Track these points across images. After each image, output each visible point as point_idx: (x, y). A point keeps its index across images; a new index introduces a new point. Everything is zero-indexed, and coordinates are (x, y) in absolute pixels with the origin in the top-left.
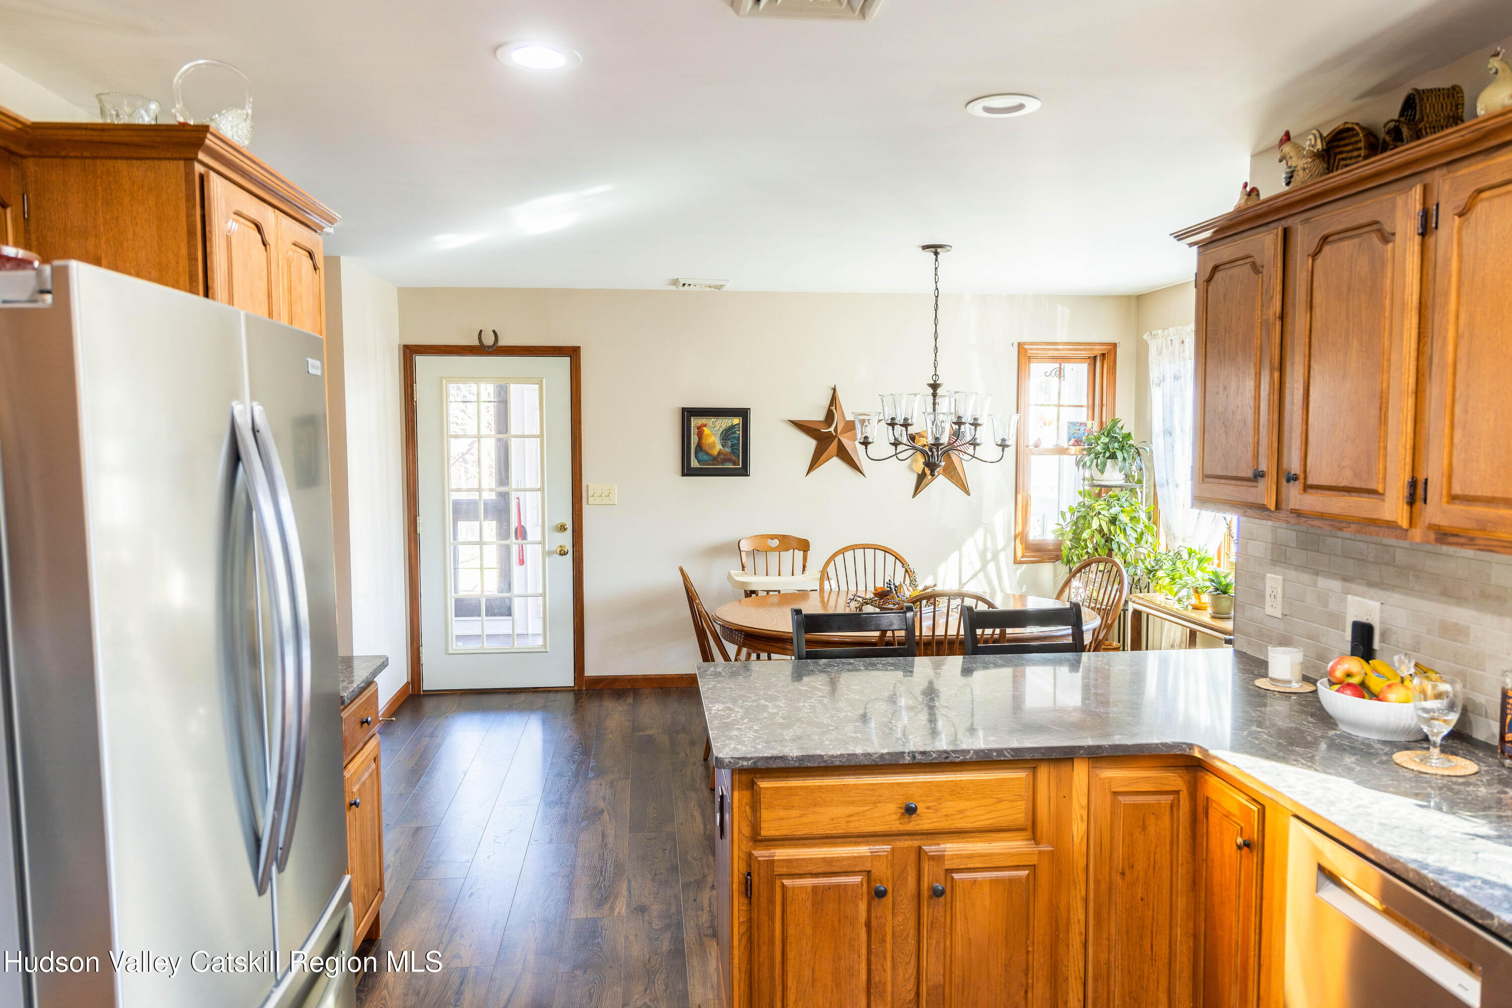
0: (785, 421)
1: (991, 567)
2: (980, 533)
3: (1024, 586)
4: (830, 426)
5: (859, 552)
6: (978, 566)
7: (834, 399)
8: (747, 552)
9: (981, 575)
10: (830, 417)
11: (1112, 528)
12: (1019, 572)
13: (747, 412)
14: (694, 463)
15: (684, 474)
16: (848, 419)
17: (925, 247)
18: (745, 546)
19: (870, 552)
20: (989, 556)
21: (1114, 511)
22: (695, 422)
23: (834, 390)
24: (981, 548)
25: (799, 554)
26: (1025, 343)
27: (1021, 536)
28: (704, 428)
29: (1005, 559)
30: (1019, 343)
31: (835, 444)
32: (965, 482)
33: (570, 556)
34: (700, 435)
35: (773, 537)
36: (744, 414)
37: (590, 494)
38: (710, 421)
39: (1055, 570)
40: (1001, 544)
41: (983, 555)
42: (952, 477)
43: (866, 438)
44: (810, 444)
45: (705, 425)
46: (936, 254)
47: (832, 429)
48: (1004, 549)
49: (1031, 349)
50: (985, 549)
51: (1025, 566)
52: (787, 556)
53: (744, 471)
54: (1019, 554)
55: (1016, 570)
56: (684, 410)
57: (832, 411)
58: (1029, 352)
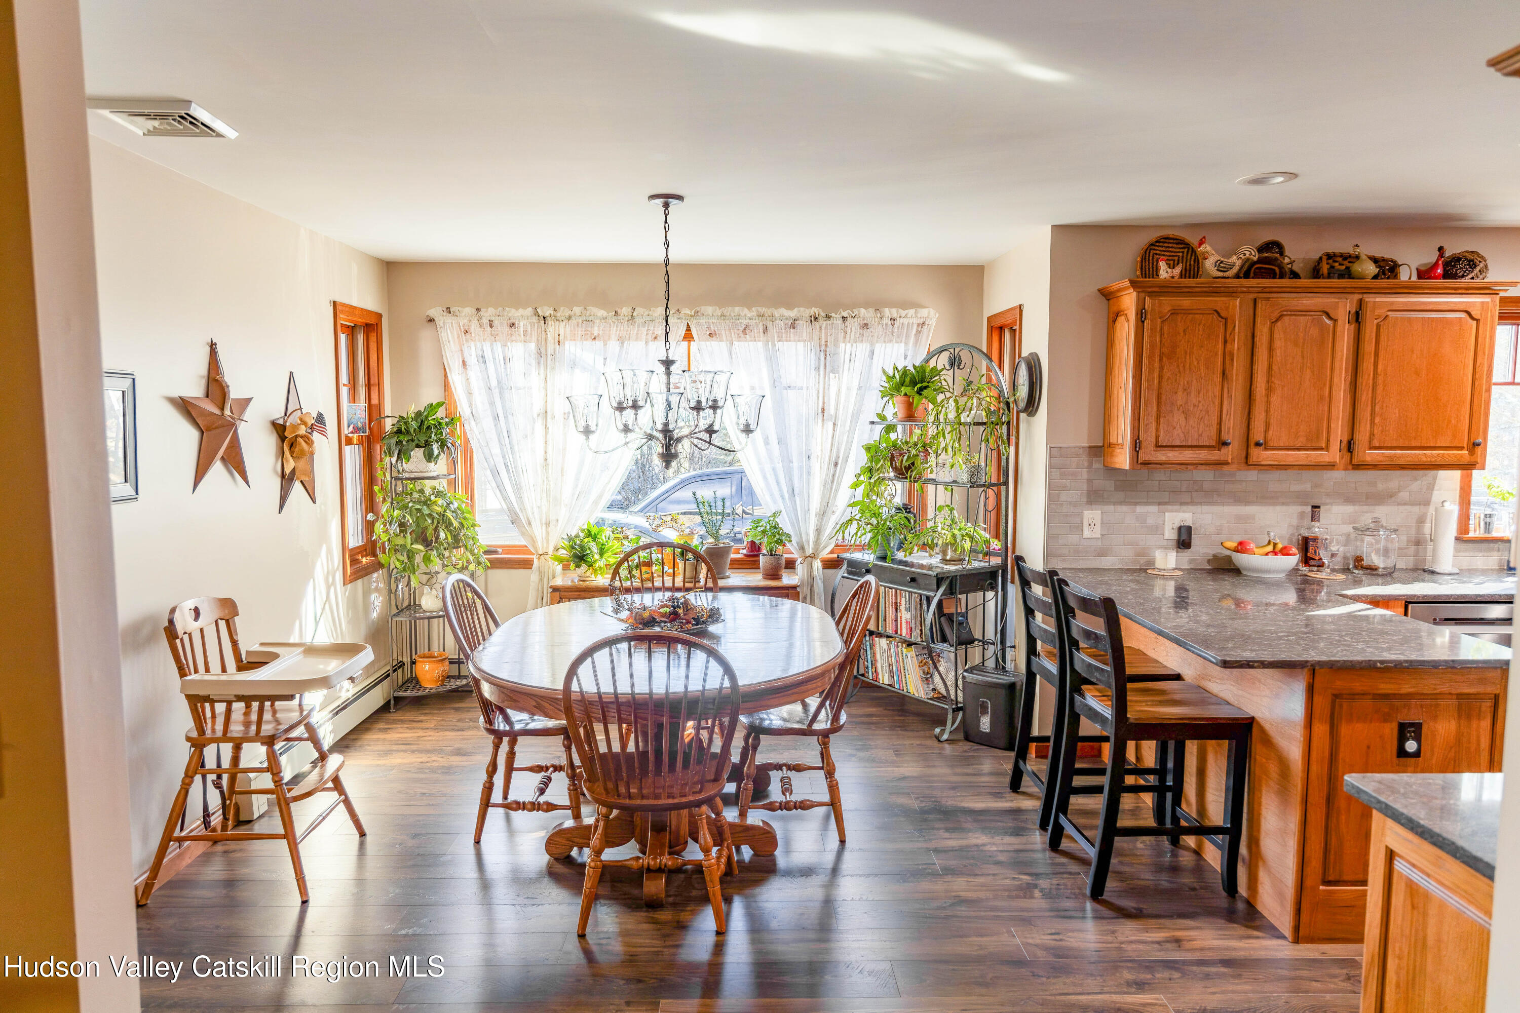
1: (332, 594)
2: (324, 552)
6: (324, 595)
9: (327, 607)
10: (216, 390)
12: (347, 594)
13: (131, 381)
20: (330, 580)
23: (212, 347)
24: (325, 570)
26: (339, 304)
27: (347, 548)
29: (339, 579)
30: (334, 303)
32: (314, 485)
40: (336, 562)
41: (327, 580)
46: (666, 205)
48: (338, 568)
49: (342, 312)
50: (328, 572)
51: (350, 585)
53: (133, 491)
55: (345, 593)
57: (220, 382)
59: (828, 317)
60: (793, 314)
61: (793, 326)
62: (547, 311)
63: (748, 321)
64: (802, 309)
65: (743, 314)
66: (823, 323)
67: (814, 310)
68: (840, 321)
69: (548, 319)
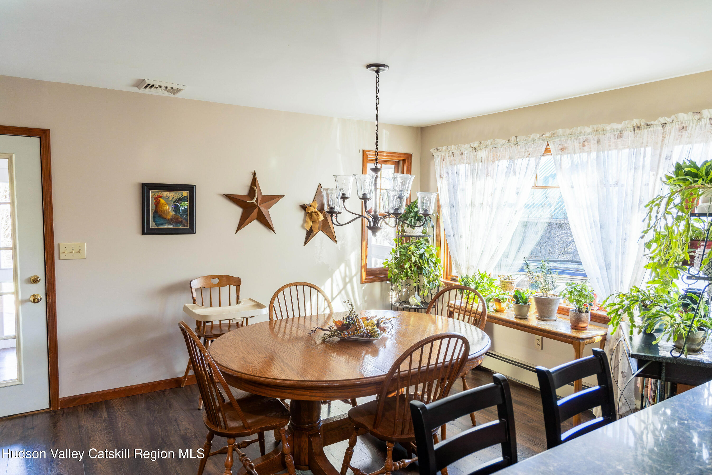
0: (221, 195)
1: (349, 286)
2: (342, 267)
3: (366, 297)
4: (252, 199)
5: (293, 288)
6: (341, 287)
7: (254, 181)
8: (196, 290)
9: (343, 292)
10: (252, 192)
11: (421, 261)
12: (363, 288)
13: (193, 188)
14: (152, 225)
15: (144, 233)
16: (263, 194)
17: (369, 66)
18: (196, 284)
19: (300, 288)
20: (347, 280)
21: (422, 251)
22: (152, 194)
23: (254, 174)
24: (343, 275)
25: (234, 288)
26: (367, 151)
27: (364, 267)
28: (160, 199)
29: (356, 280)
30: (363, 151)
31: (256, 212)
32: (334, 235)
33: (43, 303)
34: (157, 203)
35: (214, 277)
36: (191, 189)
37: (62, 250)
38: (165, 193)
39: (381, 286)
40: (354, 272)
41: (344, 279)
42: (327, 232)
43: (332, 208)
44: (237, 211)
45: (161, 197)
46: (377, 72)
47: (254, 201)
48: (356, 275)
49: (370, 154)
50: (346, 276)
51: (366, 284)
52: (225, 290)
53: (192, 230)
54: (364, 277)
55: (362, 288)
56: (143, 185)
57: (253, 189)
58: (368, 156)
59: (648, 125)
60: (620, 126)
61: (620, 136)
62: (476, 144)
63: (586, 136)
64: (627, 122)
65: (583, 131)
66: (644, 131)
67: (636, 122)
68: (660, 128)
69: (477, 149)
